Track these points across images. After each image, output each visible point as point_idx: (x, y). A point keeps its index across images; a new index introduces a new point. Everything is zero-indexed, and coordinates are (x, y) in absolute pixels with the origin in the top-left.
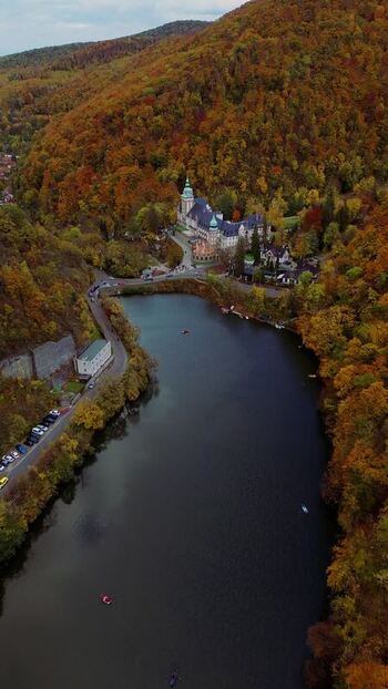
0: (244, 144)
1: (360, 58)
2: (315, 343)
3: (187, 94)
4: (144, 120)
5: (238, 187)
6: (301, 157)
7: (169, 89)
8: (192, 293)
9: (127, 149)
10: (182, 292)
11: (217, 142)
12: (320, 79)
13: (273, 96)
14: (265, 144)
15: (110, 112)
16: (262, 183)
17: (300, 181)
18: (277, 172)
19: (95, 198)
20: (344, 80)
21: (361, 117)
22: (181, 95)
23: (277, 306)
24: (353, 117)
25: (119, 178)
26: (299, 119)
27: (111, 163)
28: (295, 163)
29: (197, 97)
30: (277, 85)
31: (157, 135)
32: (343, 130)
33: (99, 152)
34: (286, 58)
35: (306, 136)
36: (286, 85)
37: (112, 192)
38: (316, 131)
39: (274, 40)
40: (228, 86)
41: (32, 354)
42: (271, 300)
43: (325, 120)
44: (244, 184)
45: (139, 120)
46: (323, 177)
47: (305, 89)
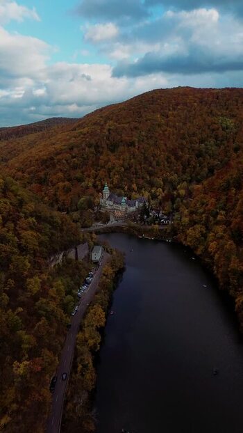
0: (123, 169)
1: (166, 133)
2: (190, 242)
3: (87, 149)
4: (67, 161)
5: (123, 189)
6: (151, 175)
7: (77, 147)
8: (120, 232)
9: (60, 174)
10: (115, 232)
11: (109, 169)
12: (151, 142)
13: (132, 149)
14: (133, 169)
15: (45, 157)
16: (134, 186)
17: (152, 185)
18: (141, 182)
19: (46, 198)
20: (162, 142)
21: (173, 158)
22: (84, 149)
23: (166, 232)
24: (169, 158)
25: (58, 188)
26: (146, 159)
27: (51, 182)
28: (148, 177)
29: (92, 150)
30: (132, 144)
31: (75, 167)
32: (166, 163)
33: (43, 176)
34: (134, 133)
35: (150, 166)
36: (137, 144)
37: (55, 195)
38: (154, 163)
39: (126, 126)
40: (107, 145)
41: (76, 249)
42: (162, 230)
43: (157, 159)
44: (126, 187)
45: (64, 161)
46: (162, 183)
47: (146, 146)
